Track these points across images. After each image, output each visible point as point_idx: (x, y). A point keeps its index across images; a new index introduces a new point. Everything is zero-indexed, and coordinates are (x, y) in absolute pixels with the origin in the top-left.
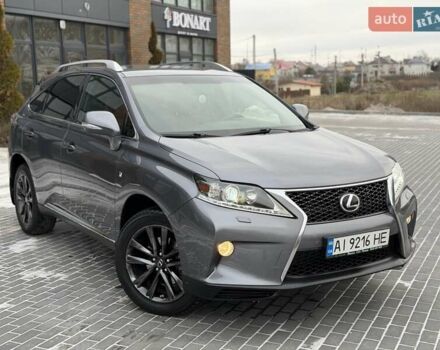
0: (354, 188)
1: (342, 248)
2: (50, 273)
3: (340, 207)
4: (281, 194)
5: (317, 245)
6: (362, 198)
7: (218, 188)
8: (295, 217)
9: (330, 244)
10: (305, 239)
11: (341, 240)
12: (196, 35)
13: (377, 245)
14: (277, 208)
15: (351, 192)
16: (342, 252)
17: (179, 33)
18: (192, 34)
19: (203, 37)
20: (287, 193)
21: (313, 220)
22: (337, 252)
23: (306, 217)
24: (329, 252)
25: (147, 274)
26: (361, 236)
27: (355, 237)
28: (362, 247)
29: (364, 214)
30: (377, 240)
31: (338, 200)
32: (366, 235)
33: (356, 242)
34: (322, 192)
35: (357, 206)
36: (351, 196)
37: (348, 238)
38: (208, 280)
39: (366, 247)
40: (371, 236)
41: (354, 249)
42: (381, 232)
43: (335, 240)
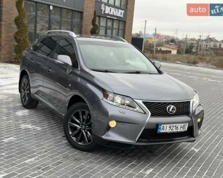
0: (174, 103)
1: (165, 129)
2: (33, 126)
3: (166, 111)
4: (140, 102)
5: (154, 127)
6: (177, 108)
7: (112, 96)
8: (145, 113)
9: (160, 127)
10: (148, 123)
11: (165, 126)
12: (116, 18)
13: (182, 130)
14: (138, 108)
15: (172, 105)
16: (165, 131)
17: (108, 17)
18: (114, 18)
19: (119, 20)
20: (143, 102)
21: (153, 116)
22: (163, 131)
23: (150, 114)
24: (159, 130)
25: (77, 131)
26: (175, 125)
27: (172, 125)
28: (174, 130)
29: (177, 115)
30: (182, 128)
31: (166, 108)
32: (177, 125)
33: (172, 128)
34: (159, 103)
35: (175, 111)
36: (172, 106)
37: (168, 125)
38: (104, 137)
39: (176, 130)
42: (184, 124)
43: (162, 125)
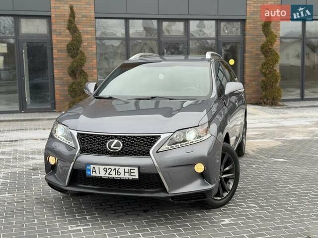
1: (98, 172)
8: (75, 148)
9: (88, 168)
11: (97, 167)
13: (127, 176)
16: (98, 175)
22: (94, 174)
24: (88, 173)
26: (113, 168)
27: (108, 167)
28: (113, 175)
29: (126, 155)
30: (127, 173)
32: (117, 168)
33: (108, 171)
35: (119, 149)
36: (116, 141)
37: (102, 167)
39: (117, 176)
40: (122, 170)
41: (107, 175)
42: (130, 168)
43: (92, 166)
